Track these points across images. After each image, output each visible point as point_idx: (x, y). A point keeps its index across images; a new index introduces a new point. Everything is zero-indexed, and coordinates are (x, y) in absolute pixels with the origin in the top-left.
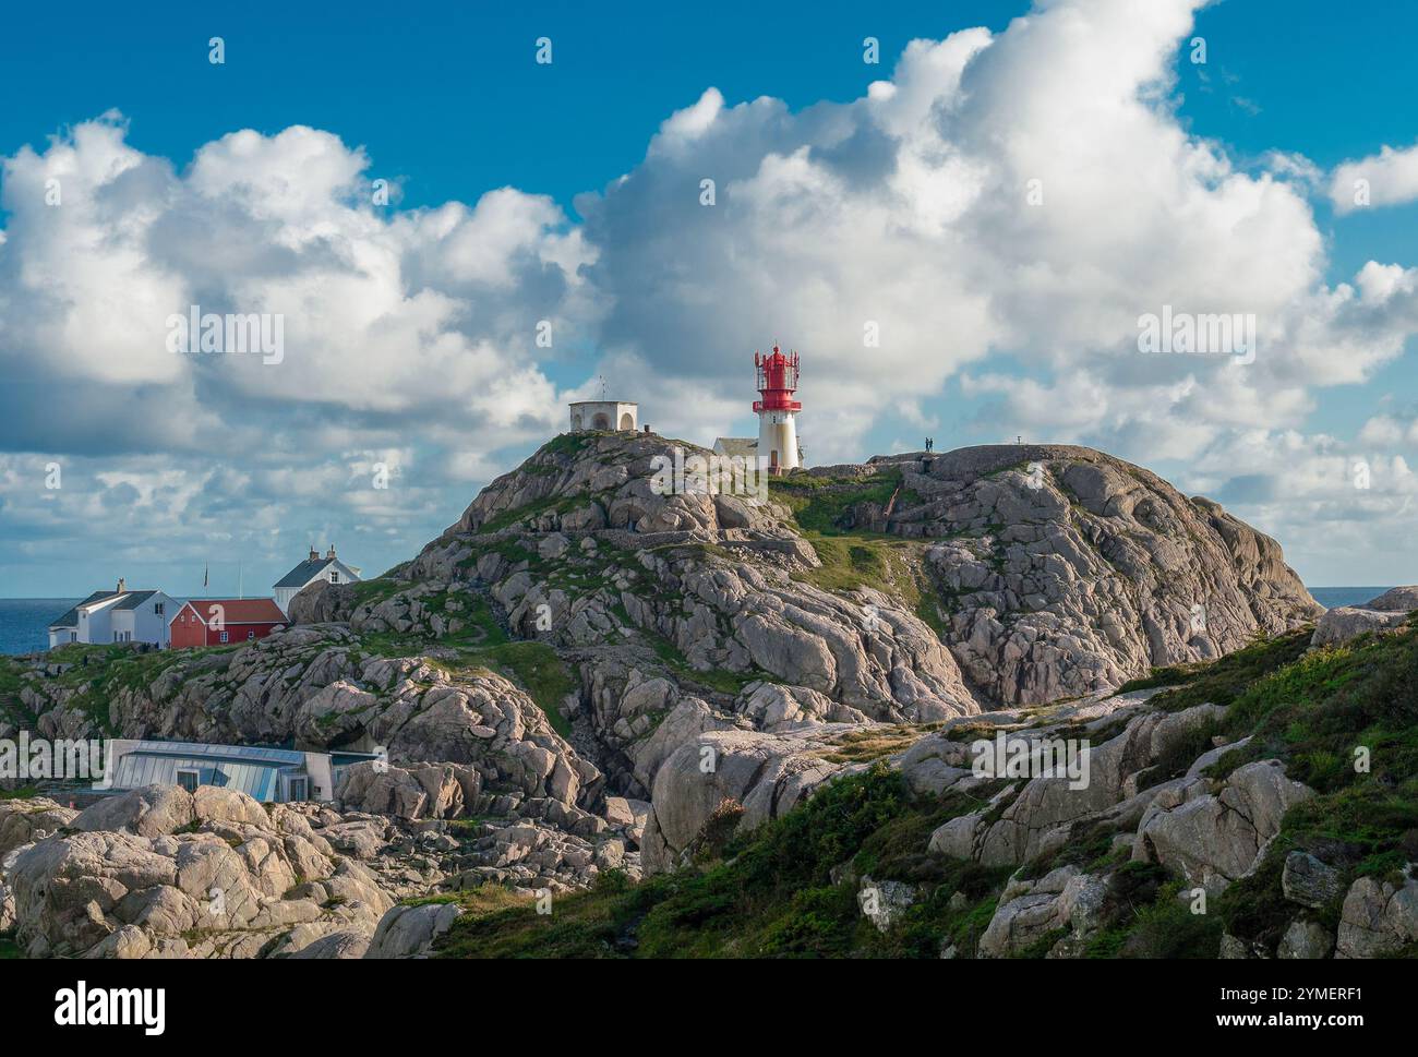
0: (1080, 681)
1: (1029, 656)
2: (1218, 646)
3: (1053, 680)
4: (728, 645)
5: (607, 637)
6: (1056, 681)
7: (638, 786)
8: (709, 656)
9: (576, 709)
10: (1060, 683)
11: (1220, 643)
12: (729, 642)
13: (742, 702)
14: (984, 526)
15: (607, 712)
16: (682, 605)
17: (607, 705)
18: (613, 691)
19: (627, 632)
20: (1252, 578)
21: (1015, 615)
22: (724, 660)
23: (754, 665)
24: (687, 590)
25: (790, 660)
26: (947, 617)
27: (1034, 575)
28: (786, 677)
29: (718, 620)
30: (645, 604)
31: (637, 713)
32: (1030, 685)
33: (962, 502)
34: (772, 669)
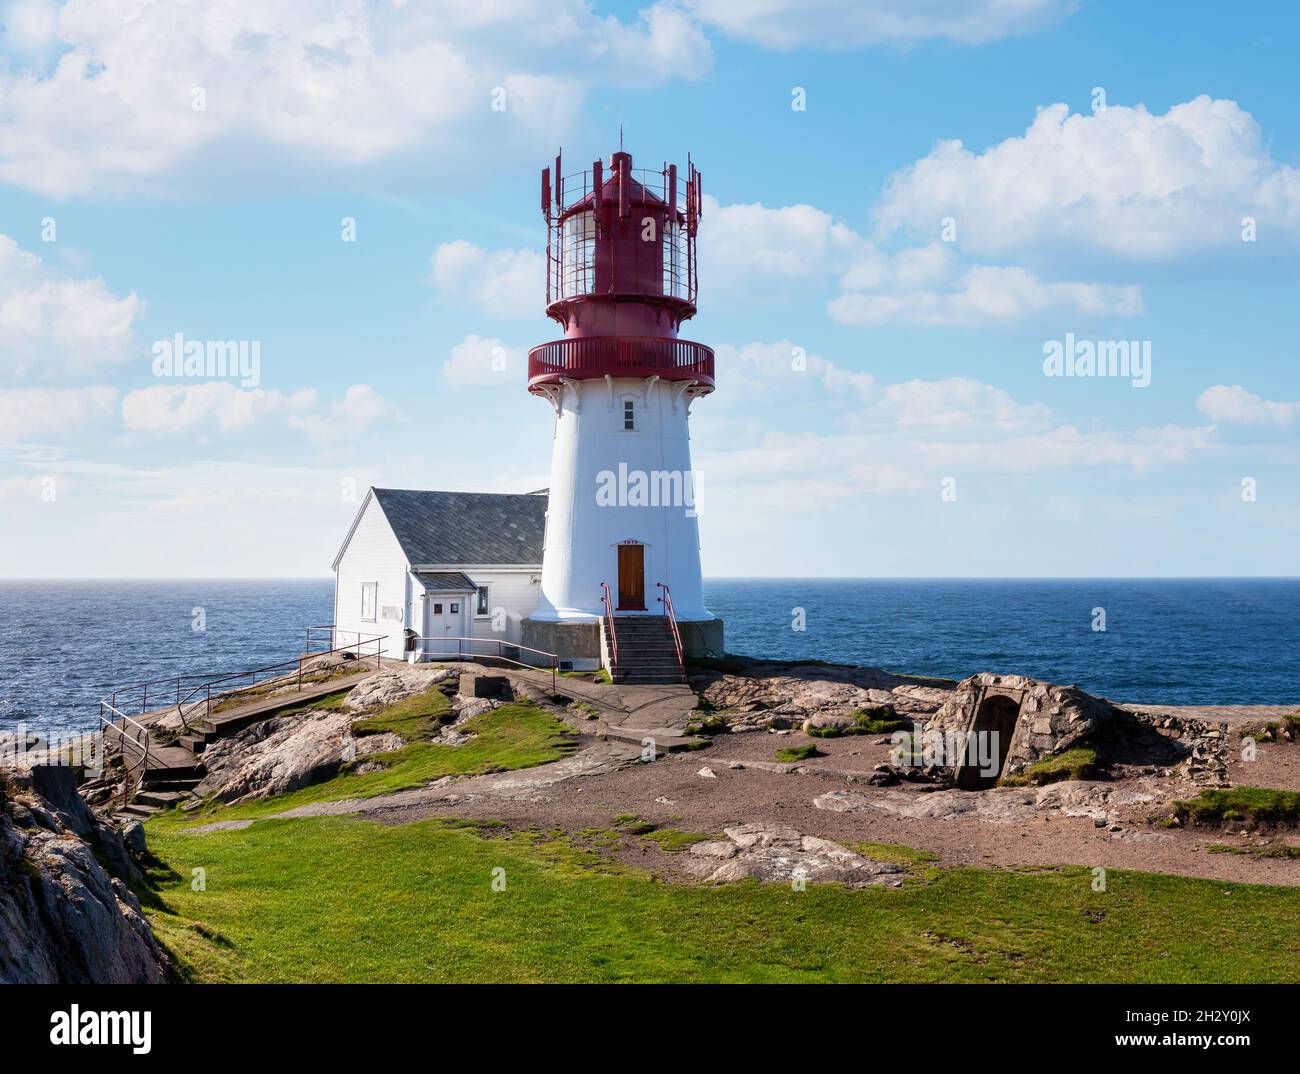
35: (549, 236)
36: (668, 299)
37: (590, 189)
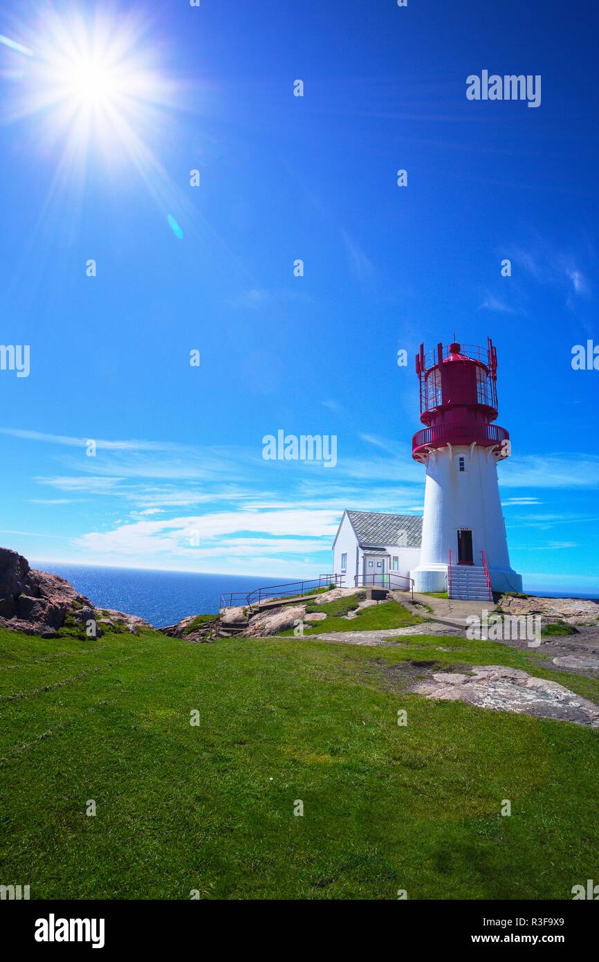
35: (421, 385)
36: (480, 405)
37: (437, 361)
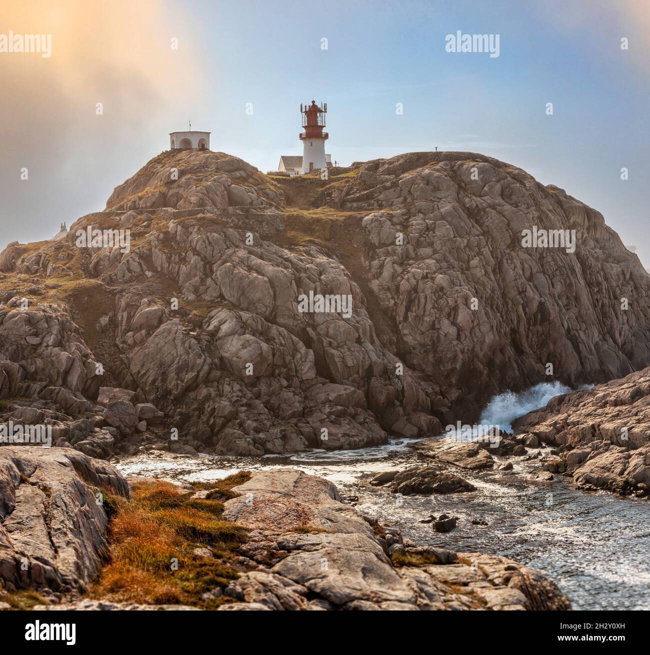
0: (447, 306)
1: (415, 289)
2: (549, 281)
3: (429, 306)
4: (208, 283)
5: (137, 277)
6: (431, 306)
7: (131, 378)
8: (196, 291)
9: (106, 325)
10: (434, 307)
11: (551, 280)
12: (209, 281)
13: (207, 321)
14: (402, 203)
15: (123, 327)
16: (186, 256)
17: (124, 323)
18: (129, 313)
19: (149, 274)
20: (582, 236)
21: (411, 262)
22: (203, 293)
23: (222, 296)
24: (191, 246)
25: (243, 294)
26: (367, 263)
27: (427, 235)
28: (240, 305)
29: (205, 266)
30: (164, 256)
31: (140, 328)
32: (414, 308)
33: (390, 188)
34: (231, 299)
